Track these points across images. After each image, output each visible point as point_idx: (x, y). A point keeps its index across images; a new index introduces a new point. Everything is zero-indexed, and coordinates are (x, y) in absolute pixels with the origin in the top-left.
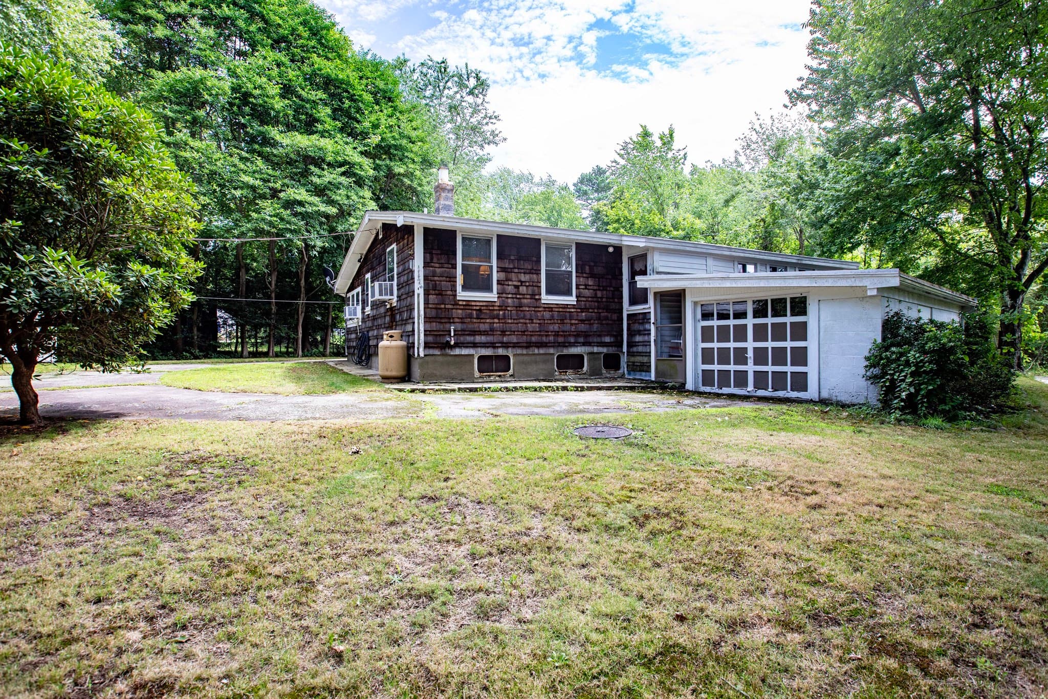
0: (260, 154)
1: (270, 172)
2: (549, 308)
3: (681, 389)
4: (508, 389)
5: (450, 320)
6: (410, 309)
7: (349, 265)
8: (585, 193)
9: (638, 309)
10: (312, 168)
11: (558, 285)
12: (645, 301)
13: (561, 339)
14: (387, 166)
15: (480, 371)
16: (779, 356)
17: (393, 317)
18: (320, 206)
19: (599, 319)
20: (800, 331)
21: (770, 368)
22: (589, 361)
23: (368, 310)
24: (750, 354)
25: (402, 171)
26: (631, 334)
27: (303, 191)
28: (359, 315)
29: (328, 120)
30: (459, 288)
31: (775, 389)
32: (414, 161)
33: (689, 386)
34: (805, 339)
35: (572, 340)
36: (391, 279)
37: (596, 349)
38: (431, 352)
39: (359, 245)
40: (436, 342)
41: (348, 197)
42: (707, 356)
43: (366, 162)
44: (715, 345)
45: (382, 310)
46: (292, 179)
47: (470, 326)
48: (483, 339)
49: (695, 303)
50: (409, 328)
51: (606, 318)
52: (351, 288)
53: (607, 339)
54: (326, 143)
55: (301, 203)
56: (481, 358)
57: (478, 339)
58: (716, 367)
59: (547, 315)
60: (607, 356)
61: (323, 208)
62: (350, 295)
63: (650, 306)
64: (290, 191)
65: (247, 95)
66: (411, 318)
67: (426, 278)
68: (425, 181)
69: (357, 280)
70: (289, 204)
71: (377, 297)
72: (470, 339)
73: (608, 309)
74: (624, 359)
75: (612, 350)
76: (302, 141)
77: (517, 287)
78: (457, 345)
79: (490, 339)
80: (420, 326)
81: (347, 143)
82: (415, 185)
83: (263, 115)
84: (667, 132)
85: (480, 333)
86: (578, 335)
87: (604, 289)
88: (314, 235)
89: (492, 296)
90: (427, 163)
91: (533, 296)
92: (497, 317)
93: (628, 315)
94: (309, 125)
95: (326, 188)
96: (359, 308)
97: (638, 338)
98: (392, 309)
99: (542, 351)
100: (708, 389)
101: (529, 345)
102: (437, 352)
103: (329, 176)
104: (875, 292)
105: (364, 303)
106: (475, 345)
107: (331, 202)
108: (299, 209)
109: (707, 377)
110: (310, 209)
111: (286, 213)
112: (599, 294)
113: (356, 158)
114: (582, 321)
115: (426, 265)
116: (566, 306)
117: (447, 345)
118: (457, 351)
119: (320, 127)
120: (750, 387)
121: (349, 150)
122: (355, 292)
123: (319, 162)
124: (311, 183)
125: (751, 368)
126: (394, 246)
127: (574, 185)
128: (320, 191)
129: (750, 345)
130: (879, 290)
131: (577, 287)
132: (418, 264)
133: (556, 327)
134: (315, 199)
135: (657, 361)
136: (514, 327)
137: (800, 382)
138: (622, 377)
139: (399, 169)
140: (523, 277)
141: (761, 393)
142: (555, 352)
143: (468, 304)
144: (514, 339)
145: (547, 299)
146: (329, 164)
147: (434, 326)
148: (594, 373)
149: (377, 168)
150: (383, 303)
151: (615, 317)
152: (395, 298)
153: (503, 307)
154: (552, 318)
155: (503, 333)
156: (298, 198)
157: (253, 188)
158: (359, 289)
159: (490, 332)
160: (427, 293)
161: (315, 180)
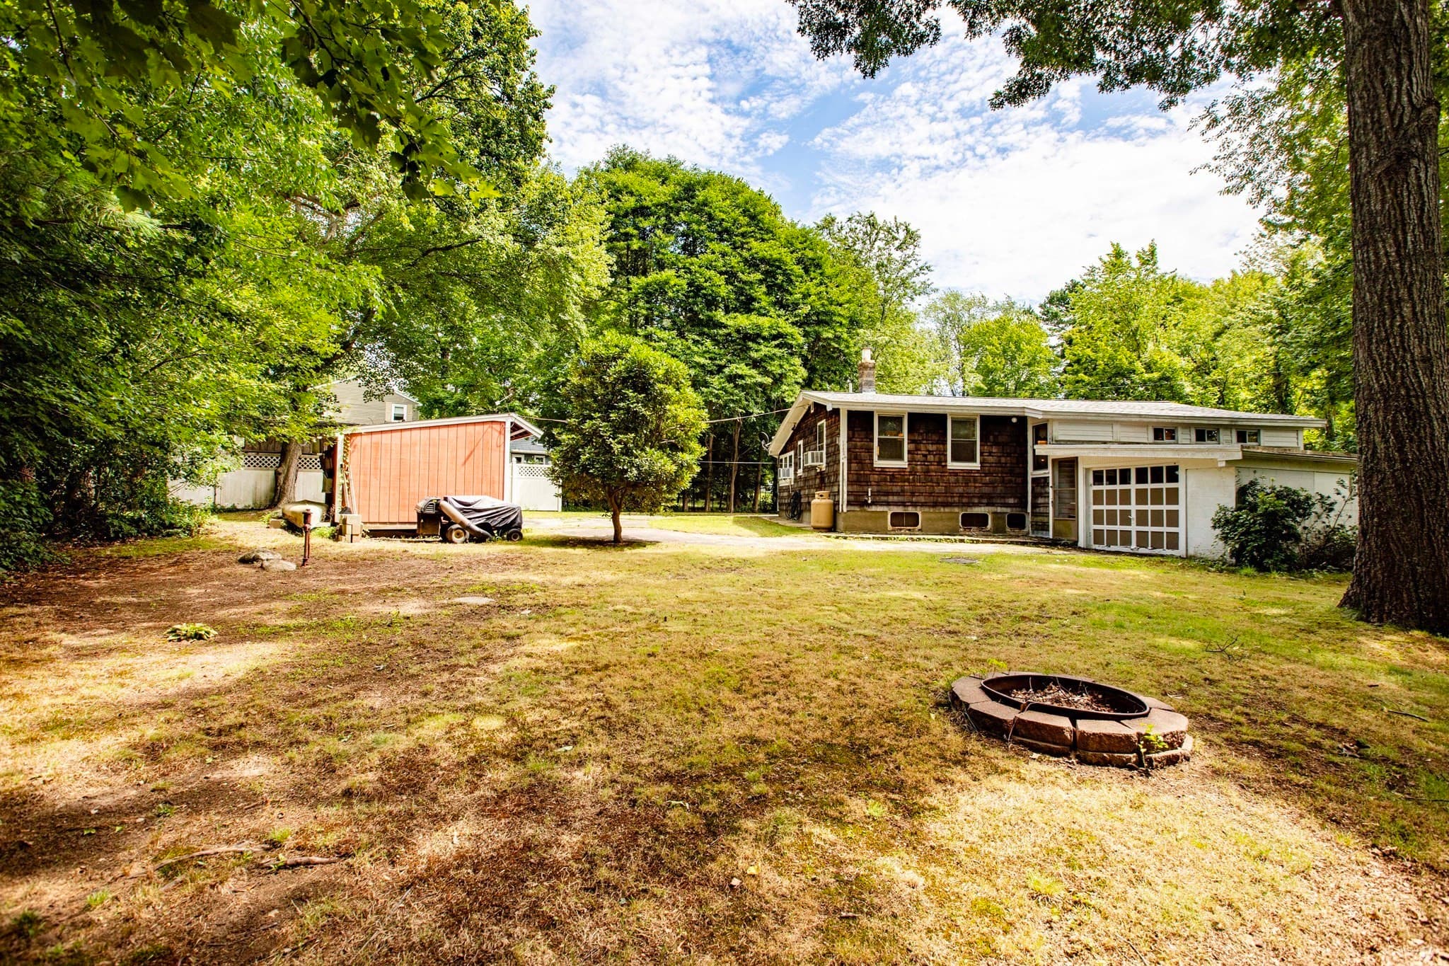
0: (709, 336)
1: (717, 350)
2: (955, 473)
3: (1074, 546)
4: (913, 540)
5: (868, 483)
6: (836, 474)
7: (784, 431)
8: (1055, 316)
9: (1040, 473)
10: (750, 344)
11: (963, 452)
12: (1045, 466)
13: (965, 500)
14: (815, 332)
15: (893, 525)
16: (1157, 518)
17: (822, 480)
18: (756, 377)
19: (1003, 482)
20: (1173, 496)
21: (1149, 529)
22: (993, 520)
23: (800, 472)
24: (1133, 516)
25: (830, 336)
26: (1035, 496)
27: (743, 365)
28: (792, 476)
29: (763, 297)
30: (875, 457)
31: (1154, 548)
32: (841, 324)
33: (1081, 544)
34: (1177, 503)
35: (976, 501)
36: (821, 448)
37: (999, 510)
38: (852, 508)
39: (794, 416)
40: (857, 500)
41: (781, 366)
42: (1098, 517)
43: (796, 331)
44: (1105, 507)
45: (813, 473)
46: (733, 354)
47: (885, 488)
48: (896, 498)
49: (1087, 470)
50: (835, 489)
51: (1010, 481)
52: (784, 451)
53: (1011, 501)
54: (764, 322)
55: (742, 377)
56: (894, 515)
57: (891, 498)
58: (1105, 527)
59: (952, 479)
60: (1010, 516)
61: (760, 379)
62: (783, 457)
63: (1048, 472)
64: (733, 366)
65: (700, 288)
66: (837, 481)
67: (849, 450)
68: (852, 342)
69: (790, 445)
70: (732, 378)
71: (810, 463)
72: (884, 498)
73: (1011, 473)
74: (1029, 519)
75: (1016, 511)
76: (743, 321)
77: (925, 456)
78: (873, 503)
79: (901, 499)
80: (844, 488)
81: (779, 316)
82: (842, 347)
83: (711, 303)
84: (1147, 249)
85: (893, 494)
86: (982, 496)
87: (1009, 455)
88: (752, 404)
89: (903, 464)
90: (854, 322)
91: (939, 463)
92: (908, 480)
93: (1033, 480)
94: (747, 305)
95: (762, 360)
96: (792, 470)
97: (1040, 500)
98: (821, 473)
99: (947, 510)
100: (1097, 547)
101: (935, 505)
102: (857, 509)
103: (765, 350)
104: (1223, 464)
105: (797, 466)
106: (888, 504)
107: (766, 373)
108: (740, 382)
109: (1098, 536)
110: (749, 381)
111: (729, 386)
112: (1003, 460)
113: (787, 328)
114: (986, 484)
115: (849, 439)
116: (970, 471)
117: (865, 504)
118: (874, 508)
119: (757, 305)
120: (1134, 546)
121: (781, 321)
122: (788, 455)
123: (756, 337)
124: (750, 358)
125: (1134, 528)
126: (824, 421)
127: (1041, 306)
128: (756, 364)
129: (1133, 507)
130: (1227, 462)
131: (982, 454)
132: (843, 441)
133: (961, 490)
134: (754, 372)
135: (1055, 521)
136: (922, 489)
137: (1173, 541)
138: (1027, 535)
139: (827, 334)
140: (930, 447)
141: (1142, 550)
142: (960, 512)
143: (883, 470)
144: (922, 499)
145: (952, 465)
146: (764, 338)
147: (855, 488)
148: (998, 531)
149: (806, 335)
150: (814, 468)
151: (1019, 480)
152: (824, 465)
153: (913, 472)
154: (957, 481)
155: (913, 494)
156: (740, 372)
157: (703, 366)
158: (792, 453)
159: (901, 493)
160: (849, 462)
161: (754, 355)
